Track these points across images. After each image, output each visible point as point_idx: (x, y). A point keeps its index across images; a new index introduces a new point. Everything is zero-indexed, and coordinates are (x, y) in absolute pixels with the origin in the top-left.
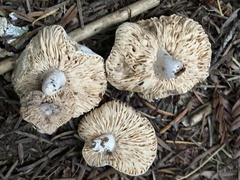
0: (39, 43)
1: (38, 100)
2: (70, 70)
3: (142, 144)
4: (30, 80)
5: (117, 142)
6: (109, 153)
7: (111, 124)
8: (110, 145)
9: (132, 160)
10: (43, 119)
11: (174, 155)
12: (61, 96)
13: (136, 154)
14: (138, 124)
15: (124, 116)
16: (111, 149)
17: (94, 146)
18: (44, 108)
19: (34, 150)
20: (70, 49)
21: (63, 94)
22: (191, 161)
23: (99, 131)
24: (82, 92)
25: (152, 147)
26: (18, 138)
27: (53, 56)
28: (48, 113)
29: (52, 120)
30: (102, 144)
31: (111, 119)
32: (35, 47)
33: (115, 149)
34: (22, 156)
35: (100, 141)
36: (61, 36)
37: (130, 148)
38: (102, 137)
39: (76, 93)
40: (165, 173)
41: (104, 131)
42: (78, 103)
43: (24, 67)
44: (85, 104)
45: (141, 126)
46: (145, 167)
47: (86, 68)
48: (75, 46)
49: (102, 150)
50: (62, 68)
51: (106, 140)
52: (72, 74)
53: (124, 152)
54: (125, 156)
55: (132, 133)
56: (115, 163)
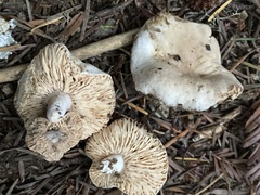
0: (41, 64)
1: (43, 128)
2: (75, 93)
3: (152, 166)
4: (34, 104)
5: (126, 164)
6: (117, 175)
7: (120, 144)
8: (119, 167)
9: (142, 183)
10: (50, 147)
11: (184, 172)
12: (67, 122)
13: (146, 177)
14: (150, 146)
15: (134, 137)
16: (119, 171)
17: (101, 168)
18: (50, 136)
19: (35, 167)
20: (75, 70)
21: (69, 119)
22: (201, 179)
23: (108, 151)
24: (89, 115)
25: (162, 170)
26: (18, 155)
27: (57, 78)
28: (54, 141)
29: (59, 148)
30: (110, 166)
31: (120, 139)
32: (37, 68)
33: (123, 171)
34: (23, 174)
35: (108, 163)
36: (65, 56)
37: (140, 170)
38: (110, 158)
39: (83, 117)
40: (174, 192)
41: (113, 151)
42: (86, 126)
43: (27, 90)
44: (93, 125)
45: (152, 147)
46: (154, 191)
47: (92, 89)
48: (80, 66)
49: (110, 171)
50: (67, 90)
51: (115, 161)
52: (78, 97)
53: (133, 174)
54: (134, 179)
55: (142, 155)
56: (123, 186)
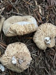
2: (11, 55)
3: (46, 28)
5: (46, 36)
7: (41, 39)
8: (48, 38)
9: (52, 31)
10: (24, 63)
13: (50, 29)
15: (38, 35)
16: (49, 38)
17: (49, 44)
20: (5, 56)
21: (17, 57)
25: (47, 25)
28: (22, 61)
31: (39, 39)
33: (49, 37)
34: (43, 67)
35: (47, 42)
37: (48, 32)
39: (17, 52)
41: (43, 41)
45: (40, 29)
46: (54, 26)
49: (50, 41)
50: (11, 58)
51: (46, 40)
53: (50, 34)
54: (51, 33)
55: (43, 32)
56: (54, 36)
